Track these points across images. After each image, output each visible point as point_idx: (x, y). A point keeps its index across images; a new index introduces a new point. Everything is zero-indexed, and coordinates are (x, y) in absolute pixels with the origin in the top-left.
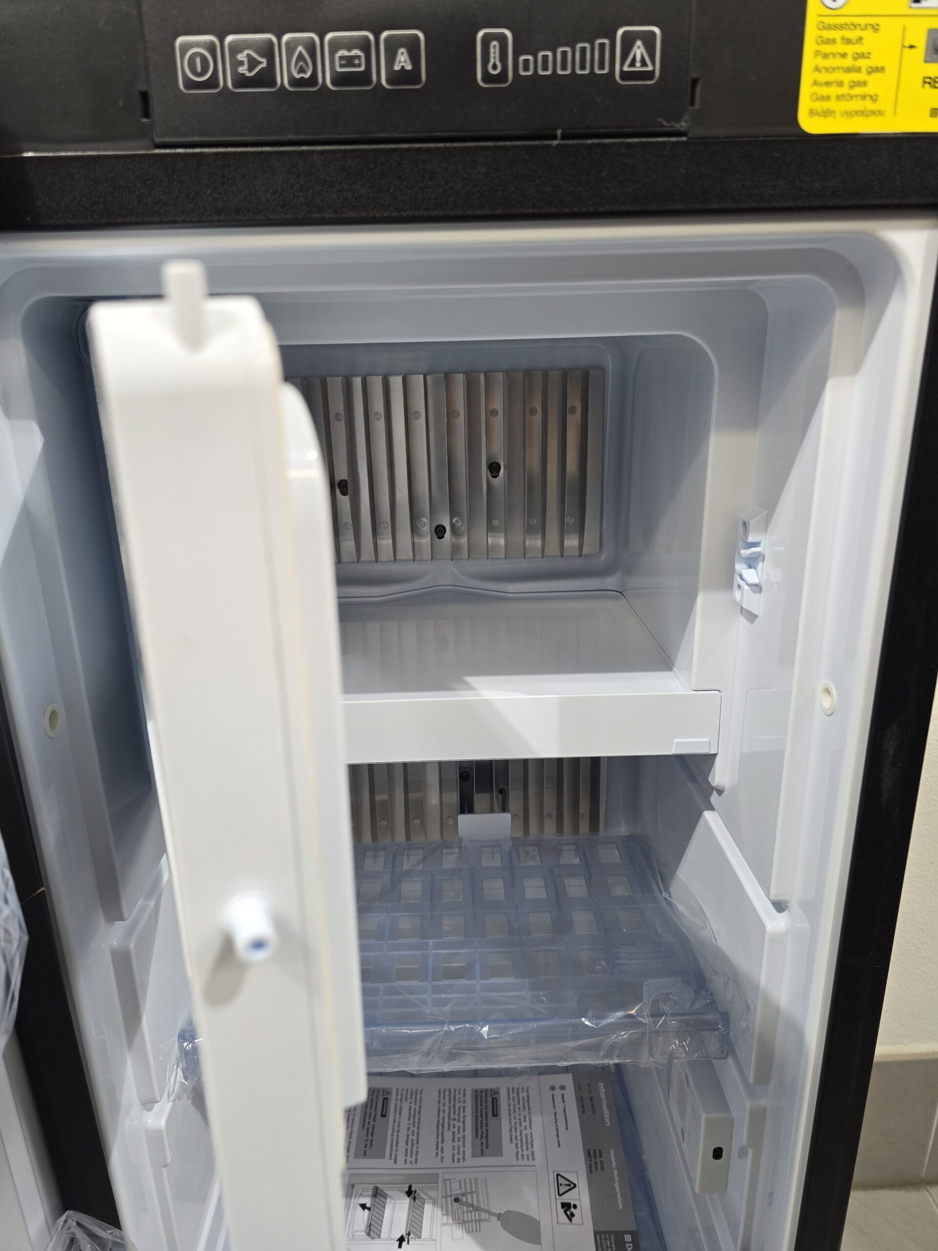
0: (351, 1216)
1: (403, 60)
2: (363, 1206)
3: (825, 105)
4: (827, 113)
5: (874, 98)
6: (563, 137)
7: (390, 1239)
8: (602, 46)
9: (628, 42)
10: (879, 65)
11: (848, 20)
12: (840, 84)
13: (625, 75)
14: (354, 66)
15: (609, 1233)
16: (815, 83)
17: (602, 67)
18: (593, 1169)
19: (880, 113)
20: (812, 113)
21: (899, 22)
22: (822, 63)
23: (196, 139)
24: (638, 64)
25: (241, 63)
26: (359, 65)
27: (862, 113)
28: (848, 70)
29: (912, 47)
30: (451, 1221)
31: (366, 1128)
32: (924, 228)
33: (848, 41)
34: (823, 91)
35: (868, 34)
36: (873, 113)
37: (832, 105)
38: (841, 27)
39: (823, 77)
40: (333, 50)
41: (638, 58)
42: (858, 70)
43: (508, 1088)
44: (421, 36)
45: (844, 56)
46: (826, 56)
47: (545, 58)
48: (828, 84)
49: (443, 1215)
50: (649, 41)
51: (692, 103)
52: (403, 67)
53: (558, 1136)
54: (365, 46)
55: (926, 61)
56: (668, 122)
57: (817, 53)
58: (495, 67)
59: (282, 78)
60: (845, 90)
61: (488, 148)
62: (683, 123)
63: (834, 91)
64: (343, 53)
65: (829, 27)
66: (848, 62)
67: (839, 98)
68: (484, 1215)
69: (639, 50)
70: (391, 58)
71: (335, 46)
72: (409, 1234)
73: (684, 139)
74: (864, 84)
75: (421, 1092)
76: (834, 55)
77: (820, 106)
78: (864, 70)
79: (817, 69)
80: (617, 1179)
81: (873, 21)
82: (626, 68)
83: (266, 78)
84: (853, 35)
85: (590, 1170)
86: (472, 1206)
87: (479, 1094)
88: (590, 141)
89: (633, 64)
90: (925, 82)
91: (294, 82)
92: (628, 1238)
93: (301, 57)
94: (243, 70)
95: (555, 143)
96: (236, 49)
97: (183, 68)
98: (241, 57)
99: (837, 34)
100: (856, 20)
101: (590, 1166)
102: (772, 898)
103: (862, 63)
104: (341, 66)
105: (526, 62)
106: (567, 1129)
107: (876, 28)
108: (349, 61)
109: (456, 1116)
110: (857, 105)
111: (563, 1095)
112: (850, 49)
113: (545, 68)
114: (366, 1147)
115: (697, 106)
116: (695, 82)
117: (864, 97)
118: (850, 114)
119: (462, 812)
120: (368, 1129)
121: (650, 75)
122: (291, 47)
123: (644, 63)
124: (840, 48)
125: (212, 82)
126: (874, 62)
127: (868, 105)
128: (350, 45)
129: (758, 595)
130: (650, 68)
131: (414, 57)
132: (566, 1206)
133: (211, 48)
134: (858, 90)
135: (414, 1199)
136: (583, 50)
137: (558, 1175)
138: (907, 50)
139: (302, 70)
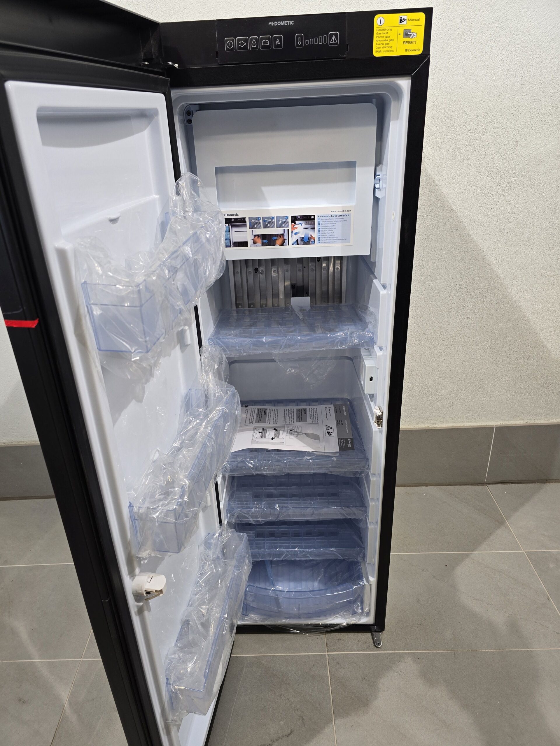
0: (255, 435)
1: (278, 42)
2: (259, 432)
3: (379, 49)
4: (380, 51)
5: (391, 47)
6: (316, 60)
7: (269, 438)
8: (325, 37)
9: (331, 35)
10: (392, 39)
11: (384, 28)
12: (383, 44)
13: (331, 44)
14: (267, 44)
15: (343, 438)
16: (377, 44)
17: (325, 42)
18: (339, 424)
19: (393, 51)
20: (376, 52)
21: (396, 28)
22: (378, 39)
23: (228, 63)
24: (334, 41)
25: (240, 44)
26: (268, 44)
27: (389, 51)
28: (385, 41)
29: (400, 34)
30: (289, 434)
31: (259, 416)
32: (407, 79)
33: (384, 34)
34: (379, 46)
35: (389, 31)
36: (391, 51)
37: (381, 49)
38: (382, 30)
39: (378, 43)
40: (262, 40)
41: (334, 40)
42: (387, 40)
43: (310, 408)
44: (282, 36)
45: (383, 37)
46: (379, 37)
47: (312, 40)
48: (380, 44)
49: (286, 433)
50: (336, 35)
51: (347, 50)
52: (278, 44)
53: (327, 417)
54: (269, 39)
55: (404, 38)
56: (341, 55)
57: (377, 37)
58: (299, 43)
59: (249, 47)
60: (384, 46)
61: (298, 63)
62: (345, 55)
63: (381, 46)
64: (264, 41)
65: (380, 30)
66: (384, 39)
67: (383, 48)
68: (300, 434)
69: (334, 38)
70: (275, 42)
71: (262, 39)
72: (275, 437)
73: (345, 59)
74: (389, 44)
75: (278, 410)
76: (381, 37)
77: (378, 50)
78: (388, 40)
79: (377, 41)
80: (347, 427)
81: (390, 28)
82: (331, 42)
83: (246, 47)
84: (385, 32)
85: (338, 425)
86: (296, 432)
87: (299, 410)
88: (322, 60)
89: (332, 41)
90: (403, 43)
91: (252, 48)
92: (349, 439)
93: (254, 42)
94: (240, 46)
95: (314, 61)
96: (239, 40)
97: (226, 45)
98: (240, 42)
99: (381, 32)
100: (386, 28)
101: (338, 424)
102: (382, 283)
103: (388, 39)
104: (263, 44)
105: (307, 41)
106: (330, 416)
107: (391, 30)
108: (265, 43)
109: (291, 414)
110: (387, 49)
111: (329, 409)
112: (385, 35)
113: (312, 43)
114: (259, 420)
115: (348, 51)
116: (348, 45)
117: (389, 47)
118: (386, 51)
119: (293, 296)
120: (259, 417)
121: (337, 44)
122: (252, 39)
123: (335, 41)
124: (382, 35)
125: (233, 49)
126: (391, 38)
127: (390, 49)
128: (265, 39)
129: (380, 192)
130: (337, 42)
131: (280, 41)
132: (329, 433)
133: (233, 40)
134: (387, 46)
135: (277, 431)
136: (320, 38)
137: (326, 426)
138: (399, 35)
139: (254, 45)
